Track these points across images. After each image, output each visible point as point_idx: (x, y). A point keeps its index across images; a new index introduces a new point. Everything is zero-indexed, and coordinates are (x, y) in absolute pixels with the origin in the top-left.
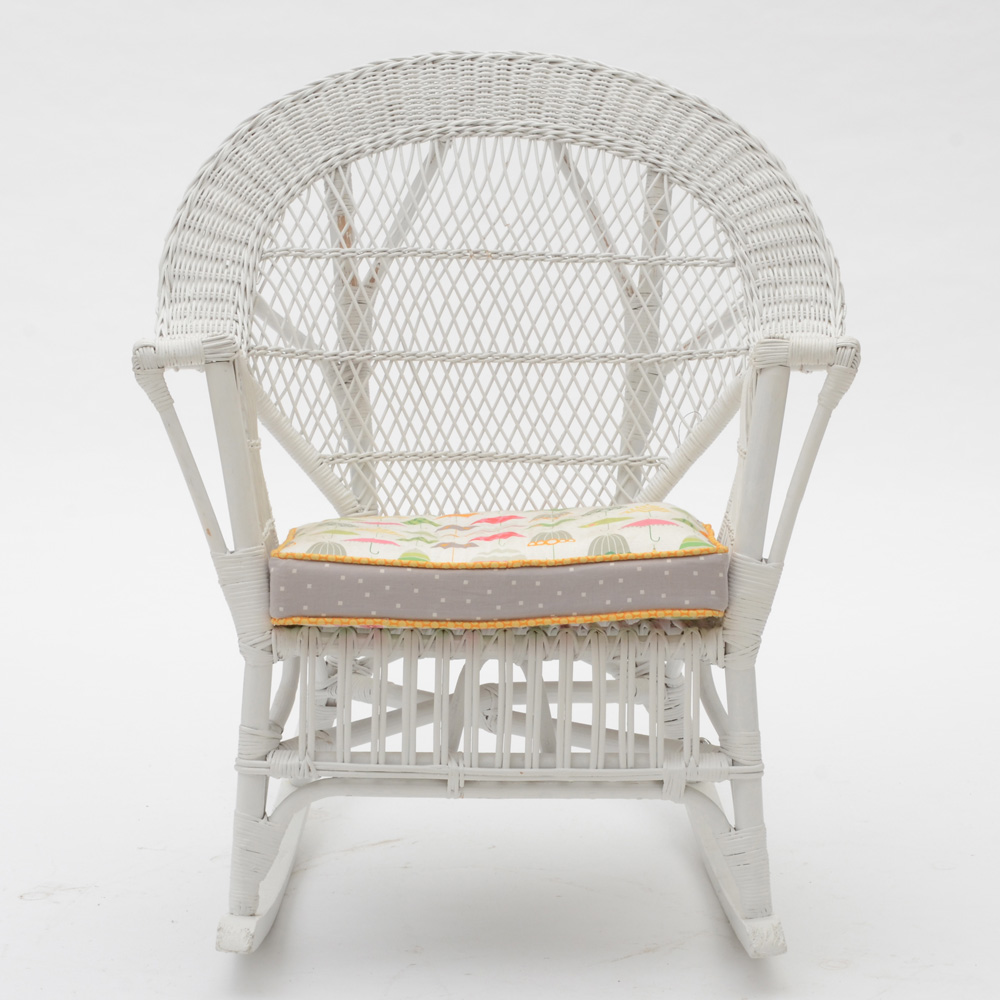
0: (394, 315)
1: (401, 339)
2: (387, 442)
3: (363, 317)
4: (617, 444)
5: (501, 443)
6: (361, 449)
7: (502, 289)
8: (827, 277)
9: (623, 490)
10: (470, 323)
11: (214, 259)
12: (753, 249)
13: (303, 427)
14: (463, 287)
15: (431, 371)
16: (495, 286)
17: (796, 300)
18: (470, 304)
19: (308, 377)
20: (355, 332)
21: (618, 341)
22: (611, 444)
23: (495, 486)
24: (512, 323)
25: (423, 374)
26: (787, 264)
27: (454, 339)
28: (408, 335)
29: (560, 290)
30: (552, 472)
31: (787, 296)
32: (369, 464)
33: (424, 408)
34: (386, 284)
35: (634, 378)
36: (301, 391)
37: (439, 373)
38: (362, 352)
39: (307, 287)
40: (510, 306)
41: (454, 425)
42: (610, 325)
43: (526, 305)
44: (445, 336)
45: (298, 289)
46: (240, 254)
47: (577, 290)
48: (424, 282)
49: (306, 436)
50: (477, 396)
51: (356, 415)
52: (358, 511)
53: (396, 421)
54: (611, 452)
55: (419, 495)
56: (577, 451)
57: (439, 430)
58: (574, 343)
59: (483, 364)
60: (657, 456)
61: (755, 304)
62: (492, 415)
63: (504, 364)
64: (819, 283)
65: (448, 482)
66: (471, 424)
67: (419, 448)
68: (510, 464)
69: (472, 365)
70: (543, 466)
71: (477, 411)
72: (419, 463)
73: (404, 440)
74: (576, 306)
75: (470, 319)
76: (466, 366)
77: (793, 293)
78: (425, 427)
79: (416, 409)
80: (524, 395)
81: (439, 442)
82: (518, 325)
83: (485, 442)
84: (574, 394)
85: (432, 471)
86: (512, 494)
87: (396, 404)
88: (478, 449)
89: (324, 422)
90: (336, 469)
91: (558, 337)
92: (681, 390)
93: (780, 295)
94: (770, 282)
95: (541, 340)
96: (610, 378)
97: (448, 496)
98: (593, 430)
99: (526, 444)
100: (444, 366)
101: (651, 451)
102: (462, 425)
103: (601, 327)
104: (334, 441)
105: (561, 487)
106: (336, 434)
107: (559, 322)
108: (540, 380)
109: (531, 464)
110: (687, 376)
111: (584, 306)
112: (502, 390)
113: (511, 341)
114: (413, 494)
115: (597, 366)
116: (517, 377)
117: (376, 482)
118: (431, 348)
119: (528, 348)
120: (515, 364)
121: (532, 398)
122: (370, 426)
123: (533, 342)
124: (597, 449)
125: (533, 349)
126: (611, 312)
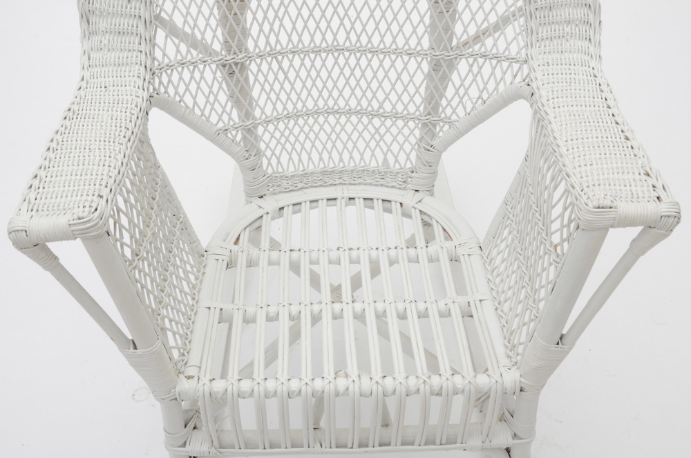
0: (261, 26)
1: (268, 43)
2: (263, 112)
3: (238, 31)
4: (421, 109)
5: (341, 103)
6: (246, 120)
9: (424, 136)
10: (318, 27)
13: (202, 111)
15: (291, 61)
17: (565, 22)
18: (317, 13)
19: (202, 77)
20: (233, 42)
21: (426, 43)
22: (418, 108)
23: (338, 129)
24: (348, 26)
25: (286, 64)
27: (306, 38)
28: (272, 39)
30: (376, 122)
31: (559, 18)
32: (253, 129)
33: (287, 86)
34: (253, 4)
35: (436, 66)
36: (199, 88)
37: (297, 62)
38: (240, 56)
39: (194, 10)
40: (346, 14)
41: (309, 94)
42: (421, 29)
43: (358, 14)
44: (300, 36)
45: (188, 13)
49: (205, 116)
50: (324, 74)
51: (241, 96)
52: (247, 159)
53: (268, 98)
54: (418, 113)
55: (287, 140)
56: (394, 111)
57: (299, 98)
58: (394, 41)
59: (328, 54)
60: (450, 119)
61: (533, 24)
62: (335, 86)
63: (343, 53)
64: (584, 5)
65: (306, 129)
66: (320, 92)
67: (286, 112)
68: (348, 116)
69: (320, 55)
70: (370, 117)
71: (325, 84)
72: (286, 121)
73: (275, 108)
74: (395, 15)
75: (318, 24)
76: (316, 55)
77: (563, 15)
78: (289, 98)
79: (282, 88)
80: (358, 73)
81: (299, 106)
82: (353, 27)
83: (331, 103)
84: (393, 75)
85: (295, 124)
86: (349, 133)
87: (267, 87)
88: (326, 107)
89: (217, 106)
90: (229, 135)
91: (382, 37)
92: (470, 77)
93: (553, 17)
94: (546, 5)
95: (370, 38)
96: (419, 67)
97: (307, 137)
98: (406, 98)
99: (359, 104)
100: (300, 57)
101: (445, 114)
102: (315, 93)
103: (414, 31)
104: (225, 118)
105: (382, 130)
106: (227, 113)
107: (383, 27)
108: (369, 64)
109: (362, 117)
110: (475, 69)
111: (402, 16)
112: (342, 70)
113: (348, 38)
114: (283, 140)
115: (410, 58)
116: (352, 61)
117: (258, 139)
118: (290, 46)
119: (361, 43)
120: (351, 54)
121: (363, 75)
122: (250, 104)
123: (364, 39)
124: (408, 111)
125: (364, 44)
126: (422, 21)
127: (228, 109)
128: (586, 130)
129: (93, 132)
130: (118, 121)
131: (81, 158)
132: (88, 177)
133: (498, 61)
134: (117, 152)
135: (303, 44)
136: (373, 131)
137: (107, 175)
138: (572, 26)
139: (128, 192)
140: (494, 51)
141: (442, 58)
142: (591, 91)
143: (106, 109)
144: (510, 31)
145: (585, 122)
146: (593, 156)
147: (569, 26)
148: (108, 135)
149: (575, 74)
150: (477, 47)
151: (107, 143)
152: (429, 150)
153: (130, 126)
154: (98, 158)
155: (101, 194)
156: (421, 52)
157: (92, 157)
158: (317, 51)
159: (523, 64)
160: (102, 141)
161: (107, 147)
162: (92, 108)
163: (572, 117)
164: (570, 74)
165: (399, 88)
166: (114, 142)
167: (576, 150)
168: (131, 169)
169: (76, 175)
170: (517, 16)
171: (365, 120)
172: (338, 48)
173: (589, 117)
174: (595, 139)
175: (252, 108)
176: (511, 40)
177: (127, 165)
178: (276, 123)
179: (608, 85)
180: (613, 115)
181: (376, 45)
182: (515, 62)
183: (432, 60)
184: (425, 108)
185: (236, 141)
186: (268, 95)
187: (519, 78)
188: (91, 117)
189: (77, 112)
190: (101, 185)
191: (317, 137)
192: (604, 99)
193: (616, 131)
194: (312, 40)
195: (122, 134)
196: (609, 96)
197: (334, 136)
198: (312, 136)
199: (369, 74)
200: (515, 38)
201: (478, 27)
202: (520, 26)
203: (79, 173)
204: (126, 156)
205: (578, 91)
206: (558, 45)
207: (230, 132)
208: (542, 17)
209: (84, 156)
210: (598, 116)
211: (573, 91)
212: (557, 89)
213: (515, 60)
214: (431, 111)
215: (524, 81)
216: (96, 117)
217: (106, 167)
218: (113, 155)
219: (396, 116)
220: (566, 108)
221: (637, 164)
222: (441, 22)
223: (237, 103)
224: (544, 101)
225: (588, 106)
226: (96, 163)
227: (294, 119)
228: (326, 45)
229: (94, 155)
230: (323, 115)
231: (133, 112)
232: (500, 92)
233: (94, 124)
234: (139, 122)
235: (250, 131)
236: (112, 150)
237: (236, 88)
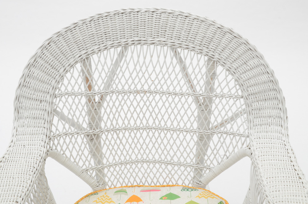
0: (109, 115)
1: (112, 124)
2: (108, 161)
3: (97, 118)
4: (194, 161)
5: (151, 157)
6: (98, 165)
7: (150, 104)
8: (280, 106)
9: (196, 176)
10: (138, 117)
11: (35, 100)
12: (250, 94)
13: (75, 160)
14: (135, 104)
15: (124, 134)
16: (148, 103)
17: (268, 116)
18: (138, 110)
19: (76, 141)
20: (94, 123)
21: (195, 125)
22: (192, 160)
23: (149, 171)
24: (154, 116)
25: (121, 135)
26: (264, 100)
27: (132, 122)
28: (114, 122)
29: (173, 105)
30: (170, 167)
31: (264, 114)
32: (102, 170)
33: (121, 147)
34: (105, 104)
35: (201, 138)
36: (74, 147)
37: (127, 134)
38: (97, 131)
39: (74, 107)
40: (153, 110)
41: (133, 151)
42: (192, 119)
43: (160, 110)
44: (129, 121)
45: (71, 108)
46: (46, 97)
47: (179, 106)
48: (120, 102)
49: (76, 162)
50: (141, 141)
51: (96, 152)
52: (98, 187)
53: (111, 153)
54: (192, 163)
55: (120, 176)
56: (179, 161)
57: (128, 153)
58: (178, 125)
59: (144, 131)
60: (209, 166)
61: (251, 117)
62: (147, 147)
63: (152, 130)
64: (277, 108)
65: (131, 170)
66: (139, 151)
67: (120, 161)
68: (154, 164)
69: (139, 131)
70: (166, 165)
71: (142, 146)
72: (120, 166)
73: (114, 159)
74: (179, 111)
75: (138, 115)
76: (137, 131)
77: (267, 113)
78: (122, 153)
79: (118, 148)
80: (159, 141)
81: (128, 158)
82: (157, 117)
83: (145, 156)
84: (178, 142)
85: (125, 168)
86: (155, 173)
87: (111, 147)
88: (142, 159)
89: (83, 157)
90: (89, 173)
91: (172, 122)
92: (219, 144)
93: (261, 114)
94: (257, 108)
95: (166, 123)
96: (192, 138)
97: (131, 175)
98: (185, 155)
99: (160, 157)
100: (129, 132)
101: (207, 164)
102: (136, 151)
103: (189, 120)
104: (87, 163)
105: (173, 172)
106: (88, 161)
107: (172, 117)
108: (165, 136)
109: (162, 164)
110: (222, 140)
111: (182, 112)
112: (151, 139)
113: (154, 122)
114: (118, 176)
115: (187, 133)
116: (157, 134)
117: (104, 175)
118: (124, 126)
119: (161, 125)
120: (156, 131)
121: (162, 142)
122: (101, 156)
123: (163, 123)
124: (186, 162)
125: (163, 126)
126: (193, 114)
127: (89, 159)
128: (278, 173)
129: (16, 169)
130: (30, 163)
131: (8, 182)
132: (11, 192)
133: (234, 136)
134: (28, 179)
135: (130, 125)
136: (168, 172)
137: (22, 191)
138: (272, 119)
139: (31, 201)
140: (231, 131)
141: (204, 134)
142: (282, 153)
143: (23, 157)
144: (239, 121)
145: (278, 169)
146: (281, 187)
147: (270, 119)
148: (23, 171)
149: (274, 144)
150: (222, 129)
151: (22, 174)
152: (199, 184)
153: (36, 166)
154: (17, 182)
155: (17, 201)
156: (193, 130)
157: (14, 182)
158: (138, 129)
159: (247, 138)
160: (20, 174)
161: (22, 177)
162: (16, 157)
163: (271, 166)
164: (271, 143)
165: (182, 149)
166: (26, 174)
167: (272, 183)
168: (34, 188)
169: (5, 191)
170: (243, 113)
171: (163, 166)
172: (149, 127)
173: (280, 166)
174: (282, 178)
175: (102, 158)
176: (240, 126)
177: (32, 186)
178: (114, 167)
179: (292, 150)
180: (294, 166)
181: (169, 126)
182: (242, 137)
183: (199, 134)
184: (196, 160)
185: (92, 176)
186: (111, 151)
187: (245, 145)
188: (15, 161)
189: (7, 159)
190: (18, 196)
191: (137, 175)
192: (289, 157)
193: (294, 174)
194: (135, 123)
195: (31, 170)
196: (292, 156)
197: (146, 175)
198: (134, 175)
199: (165, 141)
200: (242, 124)
201: (223, 118)
202: (245, 118)
203: (6, 190)
204: (32, 181)
205: (275, 152)
206: (264, 128)
207: (89, 171)
208: (256, 114)
209: (10, 181)
210: (285, 166)
211: (272, 152)
212: (264, 151)
213: (243, 136)
214: (199, 162)
215: (248, 147)
216: (17, 161)
217: (21, 187)
218: (25, 181)
219: (180, 164)
220: (268, 161)
221: (304, 191)
222: (203, 115)
223: (94, 155)
224: (257, 157)
225: (280, 160)
226: (16, 185)
227: (124, 165)
228: (142, 126)
229: (15, 181)
230: (140, 163)
231: (38, 159)
232: (235, 152)
233: (16, 165)
234: (40, 164)
235: (100, 171)
236: (25, 178)
237: (94, 148)
